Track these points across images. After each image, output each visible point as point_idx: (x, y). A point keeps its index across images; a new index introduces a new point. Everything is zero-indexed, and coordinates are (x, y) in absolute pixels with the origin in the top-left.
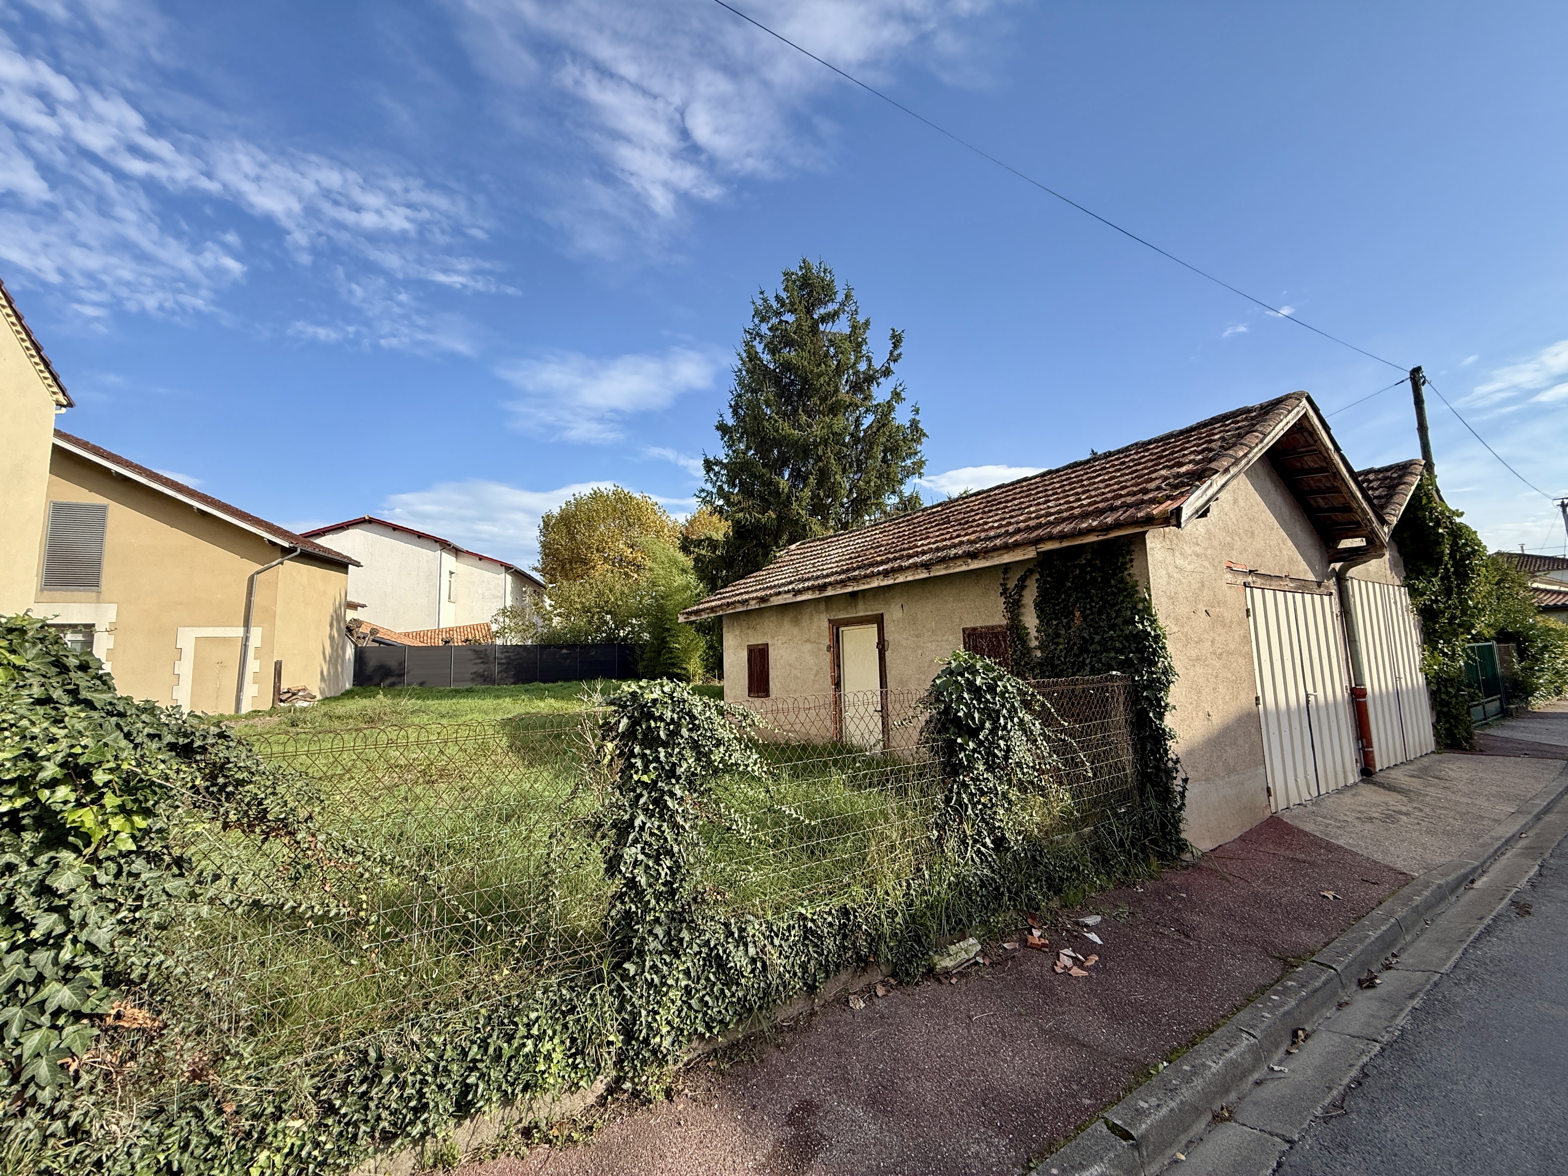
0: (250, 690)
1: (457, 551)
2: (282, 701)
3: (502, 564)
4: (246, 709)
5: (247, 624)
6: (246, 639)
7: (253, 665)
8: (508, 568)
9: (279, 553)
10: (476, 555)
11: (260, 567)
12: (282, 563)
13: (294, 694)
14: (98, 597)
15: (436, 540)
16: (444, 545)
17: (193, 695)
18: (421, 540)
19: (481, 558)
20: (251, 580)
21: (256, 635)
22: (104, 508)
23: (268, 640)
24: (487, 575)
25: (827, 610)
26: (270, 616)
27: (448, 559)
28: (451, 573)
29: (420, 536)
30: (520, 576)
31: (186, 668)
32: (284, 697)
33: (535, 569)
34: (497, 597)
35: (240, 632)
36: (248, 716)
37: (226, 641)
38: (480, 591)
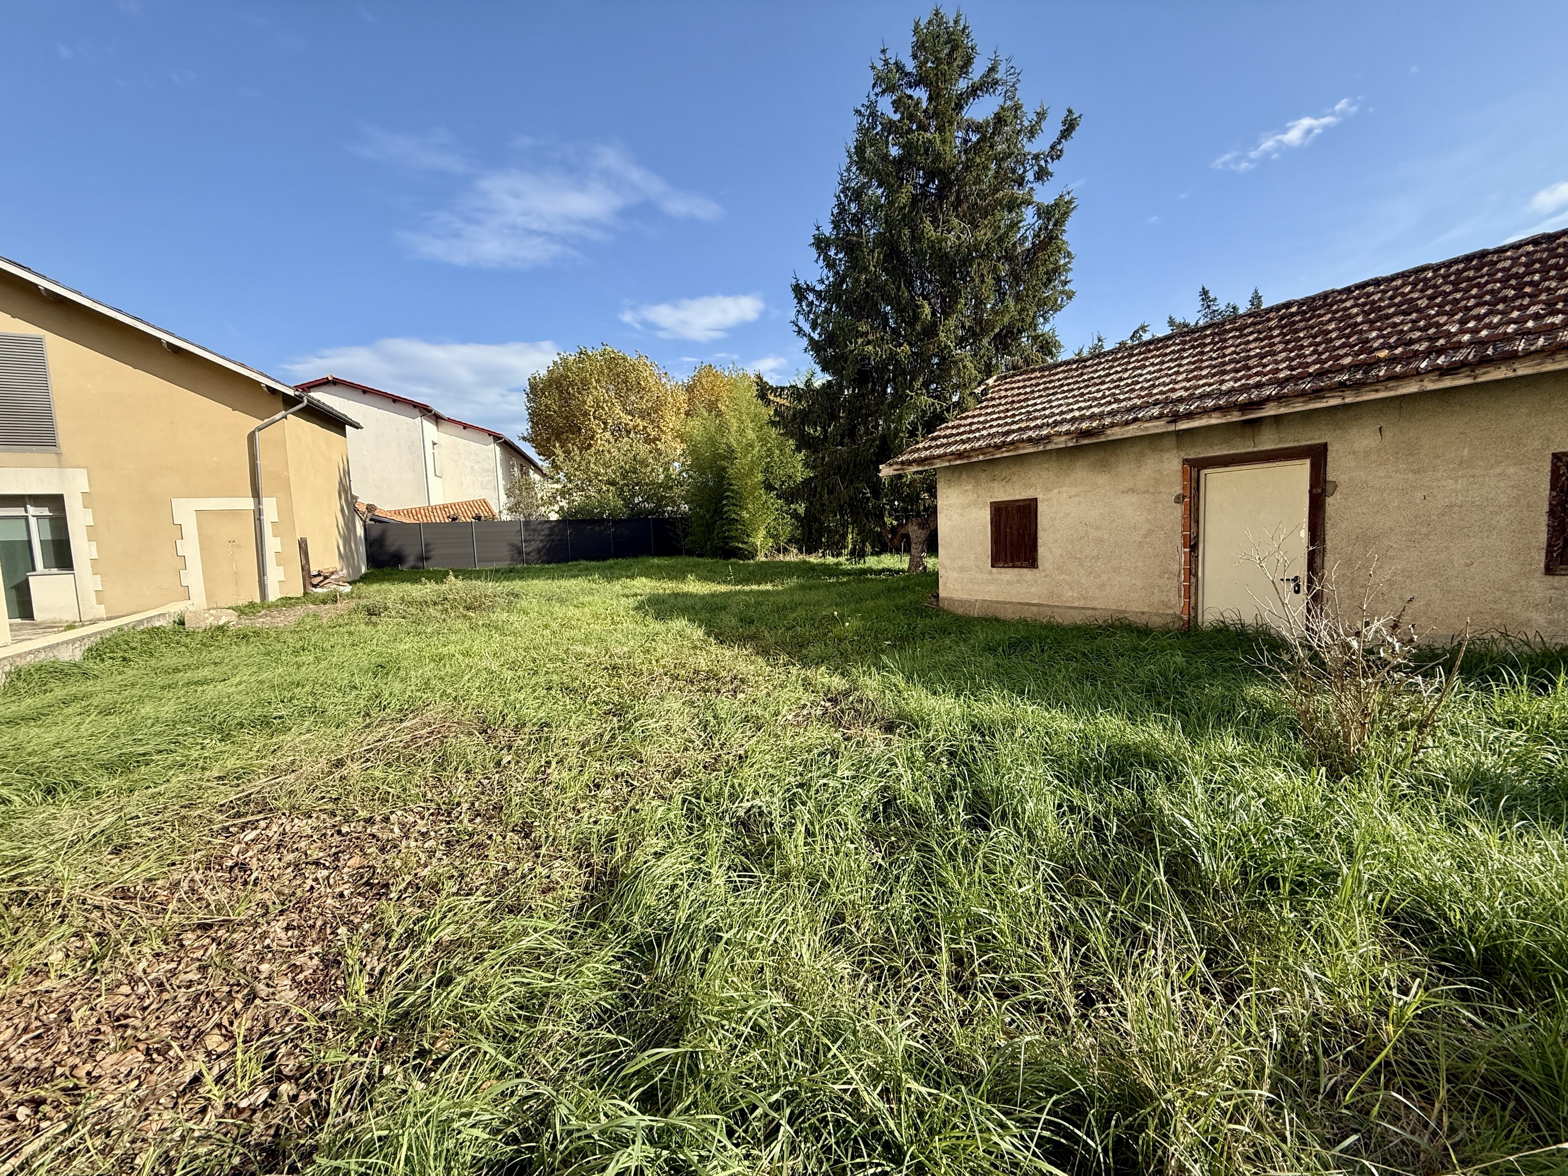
0: (274, 575)
1: (437, 418)
2: (315, 586)
3: (490, 434)
4: (273, 595)
5: (256, 494)
6: (258, 513)
7: (272, 545)
8: (497, 438)
9: (281, 405)
10: (459, 423)
11: (259, 423)
12: (285, 417)
13: (326, 578)
14: (59, 461)
15: (415, 405)
16: (425, 411)
17: (206, 580)
18: (397, 406)
19: (465, 426)
20: (252, 438)
21: (270, 506)
22: (39, 340)
23: (286, 511)
24: (474, 446)
25: (1179, 447)
26: (284, 487)
27: (429, 427)
28: (434, 444)
29: (396, 400)
30: (508, 447)
31: (190, 547)
32: (316, 581)
33: (524, 439)
34: (488, 471)
35: (249, 503)
36: (277, 605)
37: (235, 513)
38: (468, 464)
